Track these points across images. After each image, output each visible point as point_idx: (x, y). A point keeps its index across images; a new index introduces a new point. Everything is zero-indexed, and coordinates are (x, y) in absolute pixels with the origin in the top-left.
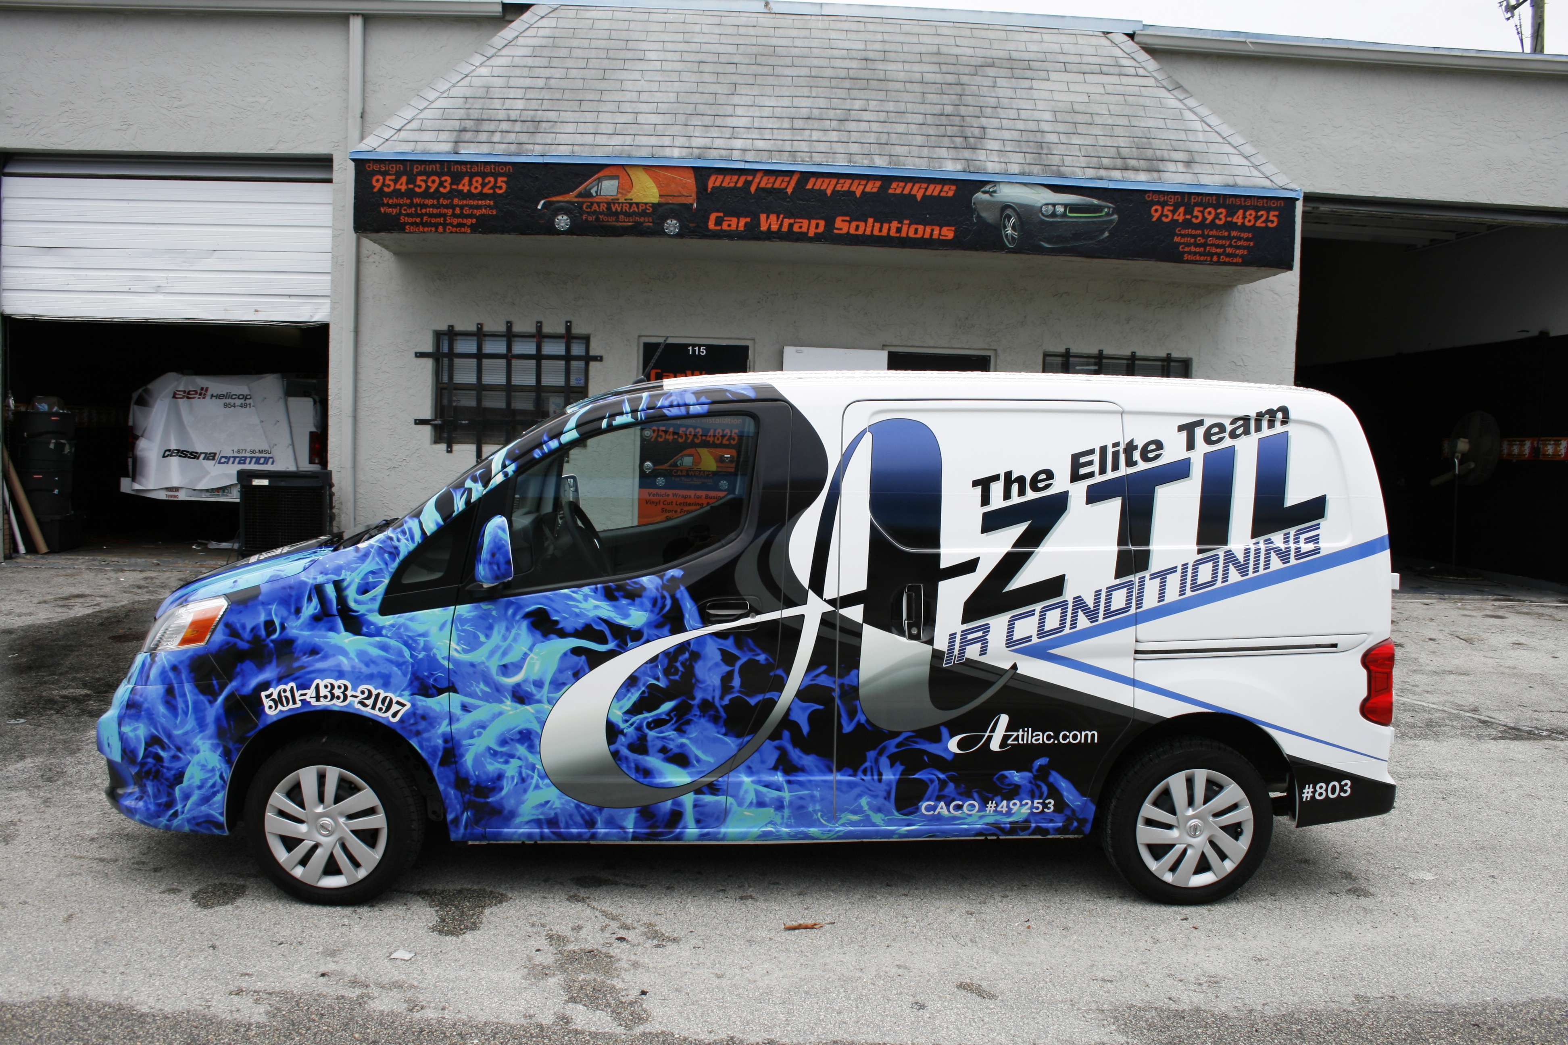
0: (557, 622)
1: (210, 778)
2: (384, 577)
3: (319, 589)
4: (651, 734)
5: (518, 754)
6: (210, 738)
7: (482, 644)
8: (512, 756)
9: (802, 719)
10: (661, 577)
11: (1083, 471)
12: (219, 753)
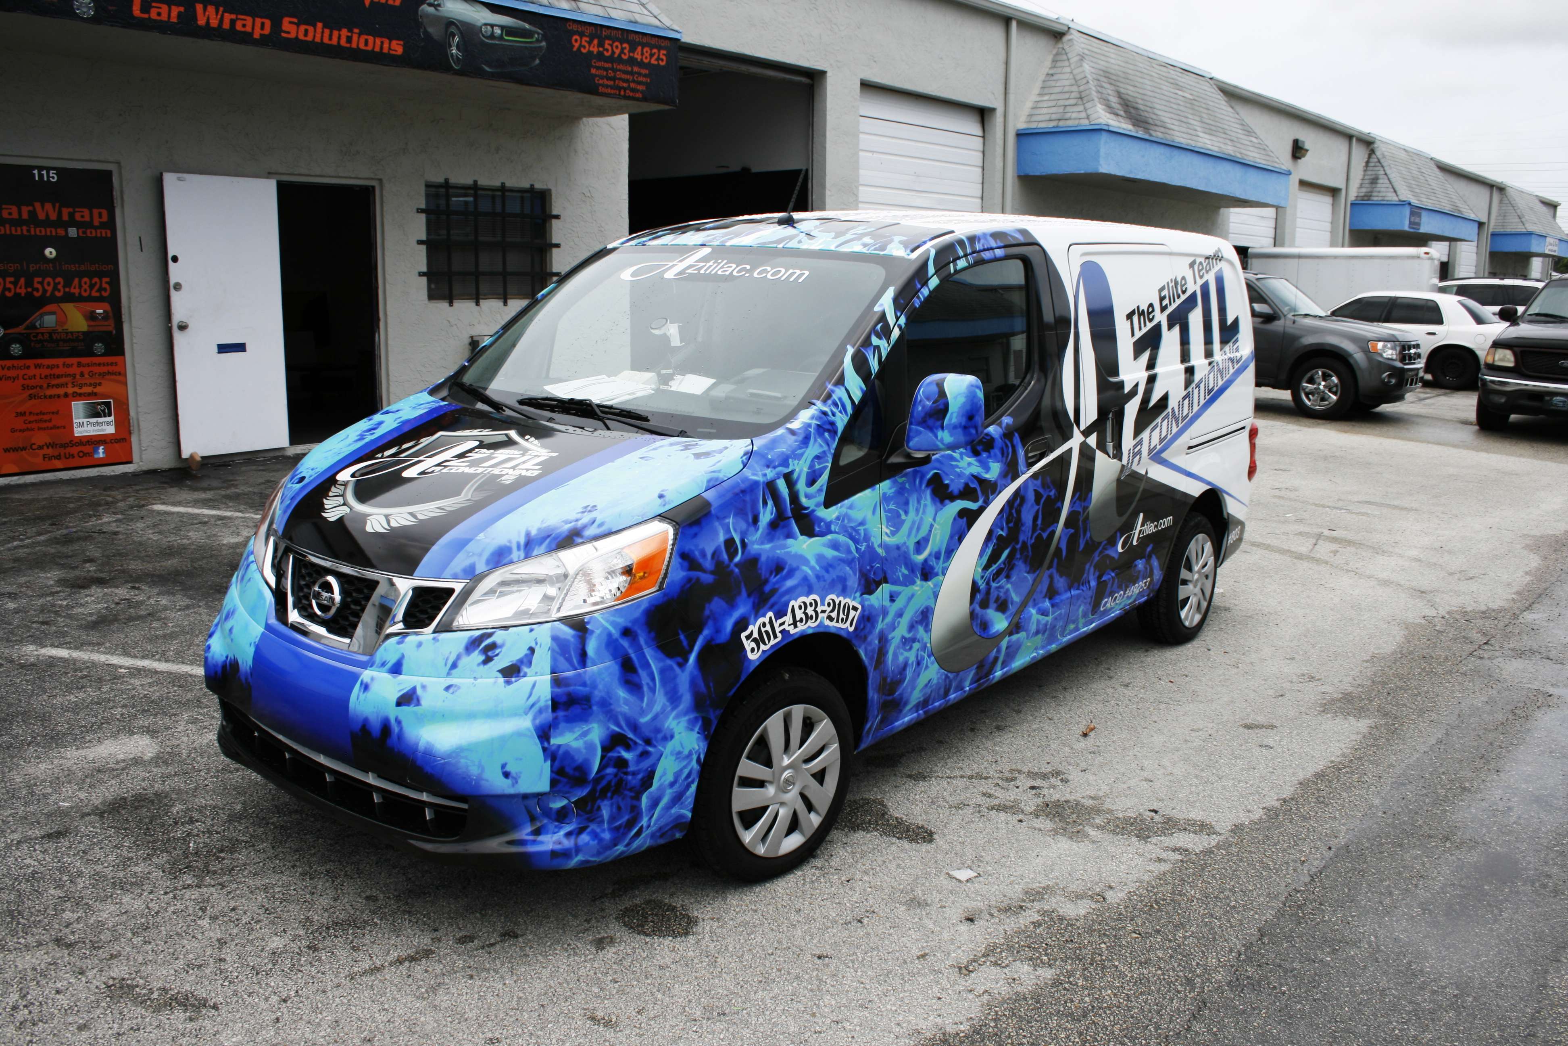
0: (947, 486)
1: (685, 767)
2: (827, 462)
3: (771, 486)
5: (918, 636)
6: (685, 714)
7: (904, 521)
9: (1064, 545)
10: (1000, 425)
11: (1164, 303)
12: (697, 729)
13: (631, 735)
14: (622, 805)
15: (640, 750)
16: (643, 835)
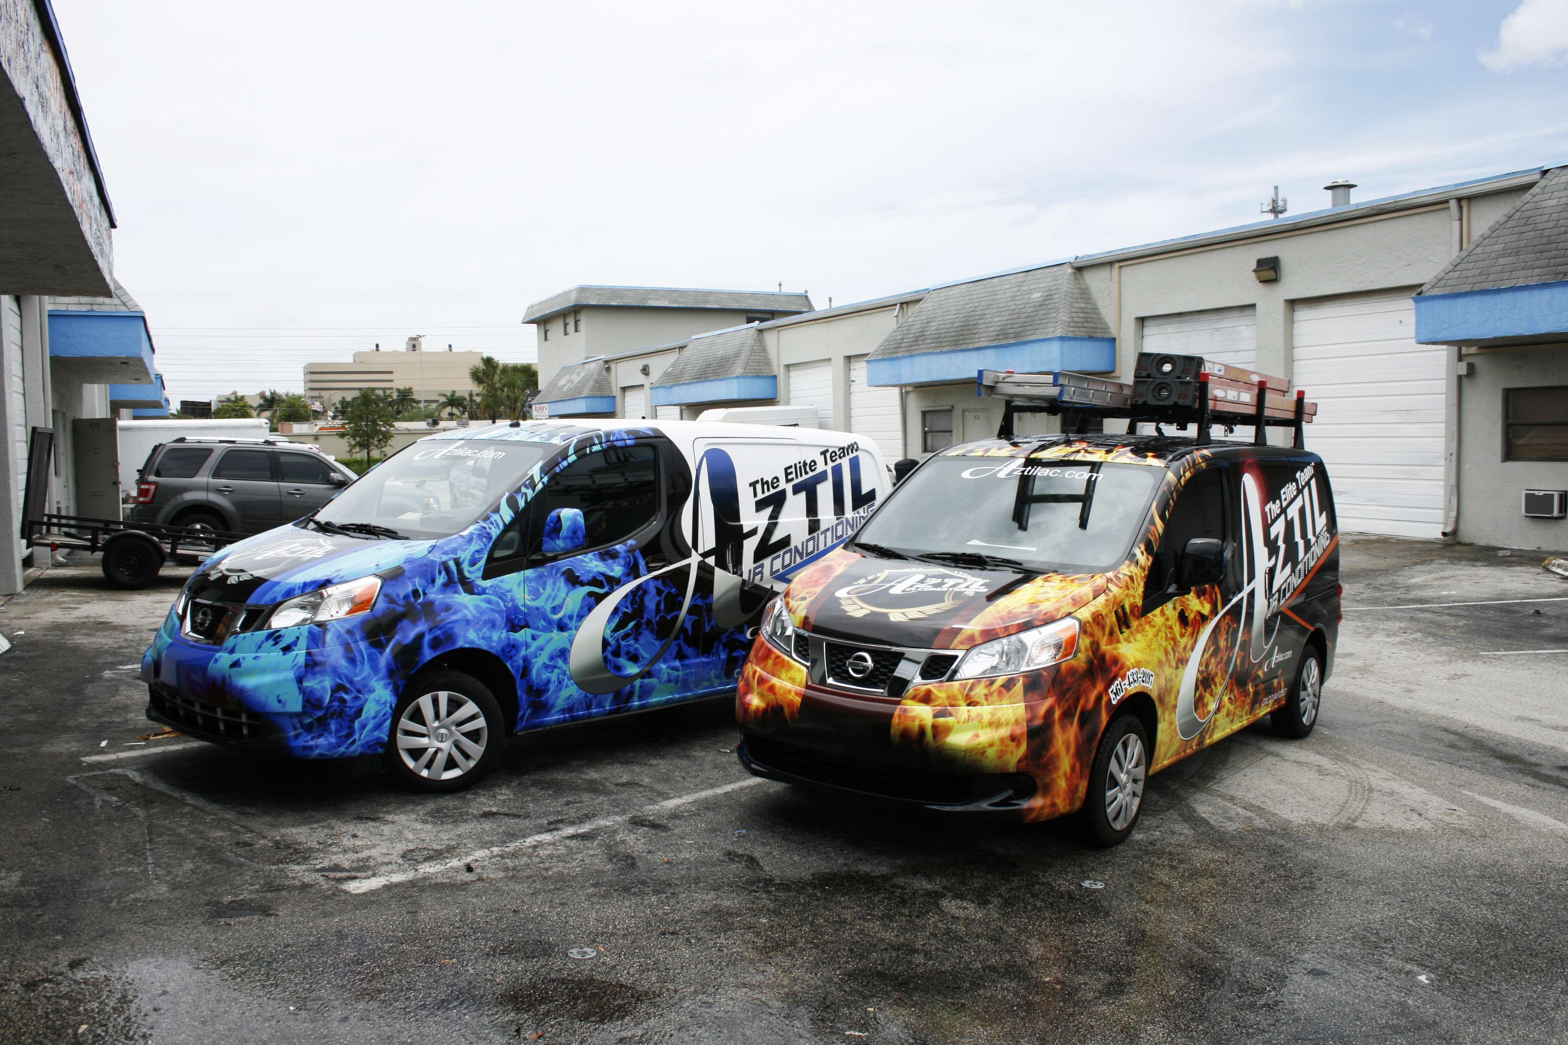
0: (578, 577)
1: (382, 709)
2: (485, 554)
3: (445, 564)
4: (623, 643)
5: (558, 665)
6: (383, 679)
7: (542, 594)
8: (555, 667)
9: (688, 626)
10: (625, 545)
11: (790, 477)
12: (390, 688)
13: (348, 686)
14: (343, 724)
15: (354, 695)
16: (356, 744)
